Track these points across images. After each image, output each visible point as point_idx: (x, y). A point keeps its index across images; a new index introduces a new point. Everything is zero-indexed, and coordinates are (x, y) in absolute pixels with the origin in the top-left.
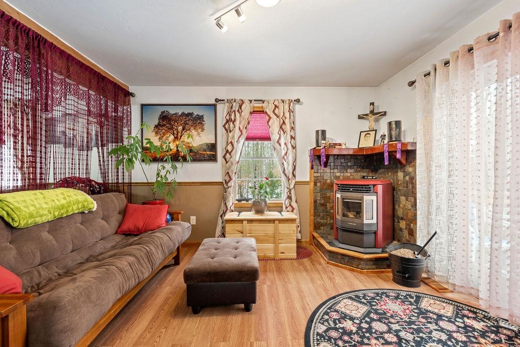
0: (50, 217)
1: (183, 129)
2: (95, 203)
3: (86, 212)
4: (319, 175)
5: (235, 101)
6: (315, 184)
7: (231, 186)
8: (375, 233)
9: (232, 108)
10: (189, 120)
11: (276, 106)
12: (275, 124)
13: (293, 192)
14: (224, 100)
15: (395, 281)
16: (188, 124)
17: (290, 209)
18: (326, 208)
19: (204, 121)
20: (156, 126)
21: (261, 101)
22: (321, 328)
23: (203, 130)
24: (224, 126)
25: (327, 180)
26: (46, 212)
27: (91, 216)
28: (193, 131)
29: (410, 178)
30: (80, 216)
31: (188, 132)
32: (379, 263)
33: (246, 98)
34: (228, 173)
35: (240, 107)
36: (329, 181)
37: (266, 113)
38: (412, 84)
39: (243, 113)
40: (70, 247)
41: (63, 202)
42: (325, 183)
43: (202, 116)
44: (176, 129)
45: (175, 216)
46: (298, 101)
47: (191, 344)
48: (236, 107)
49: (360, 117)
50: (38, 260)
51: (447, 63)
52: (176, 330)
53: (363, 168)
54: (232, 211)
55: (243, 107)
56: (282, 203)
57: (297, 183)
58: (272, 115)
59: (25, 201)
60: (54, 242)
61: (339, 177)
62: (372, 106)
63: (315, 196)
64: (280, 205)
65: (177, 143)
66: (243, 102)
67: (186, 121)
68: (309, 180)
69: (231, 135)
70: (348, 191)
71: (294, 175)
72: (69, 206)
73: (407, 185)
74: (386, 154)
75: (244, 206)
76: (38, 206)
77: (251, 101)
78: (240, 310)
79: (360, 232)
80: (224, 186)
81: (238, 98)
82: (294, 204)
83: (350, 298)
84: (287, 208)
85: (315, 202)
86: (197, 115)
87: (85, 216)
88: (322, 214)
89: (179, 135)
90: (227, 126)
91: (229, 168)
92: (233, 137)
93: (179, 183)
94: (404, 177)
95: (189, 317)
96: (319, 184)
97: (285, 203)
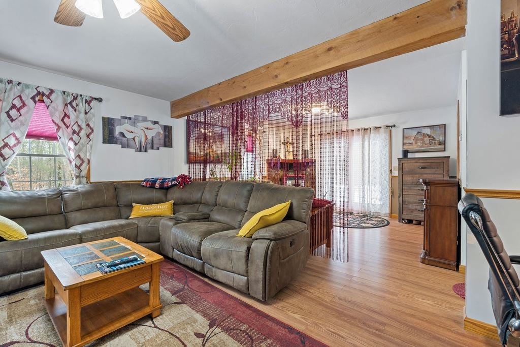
6: (269, 177)
38: (312, 136)
62: (288, 139)
68: (266, 175)
74: (305, 163)
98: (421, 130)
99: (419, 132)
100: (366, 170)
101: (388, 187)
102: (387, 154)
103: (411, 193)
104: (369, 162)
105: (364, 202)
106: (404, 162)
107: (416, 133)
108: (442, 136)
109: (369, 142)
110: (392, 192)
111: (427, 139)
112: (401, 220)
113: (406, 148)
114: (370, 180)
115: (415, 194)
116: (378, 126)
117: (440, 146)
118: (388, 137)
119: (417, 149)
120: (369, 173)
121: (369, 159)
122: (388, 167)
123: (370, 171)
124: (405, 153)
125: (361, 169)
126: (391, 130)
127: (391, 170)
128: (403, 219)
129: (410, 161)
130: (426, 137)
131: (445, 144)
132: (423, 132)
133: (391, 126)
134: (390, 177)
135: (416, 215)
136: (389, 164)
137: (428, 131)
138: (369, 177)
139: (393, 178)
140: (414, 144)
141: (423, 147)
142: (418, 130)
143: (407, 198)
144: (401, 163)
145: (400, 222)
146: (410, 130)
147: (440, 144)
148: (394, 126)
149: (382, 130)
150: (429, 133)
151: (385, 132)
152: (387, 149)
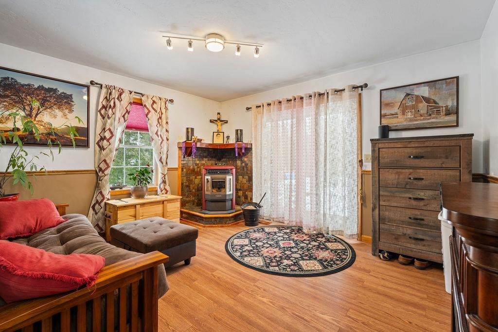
1: (41, 106)
4: (185, 162)
5: (114, 88)
6: (182, 170)
7: (108, 174)
8: (232, 200)
9: (110, 94)
10: (51, 97)
11: (154, 102)
12: (153, 117)
13: (166, 177)
14: (101, 85)
15: (247, 225)
16: (48, 101)
17: (164, 192)
18: (190, 188)
19: (72, 102)
21: (141, 94)
22: (238, 254)
23: (71, 111)
24: (99, 111)
25: (190, 166)
28: (57, 111)
29: (245, 165)
31: (48, 110)
32: (236, 218)
33: (127, 88)
34: (105, 160)
35: (120, 95)
36: (191, 167)
37: (145, 106)
38: (248, 109)
39: (122, 102)
42: (189, 169)
43: (71, 95)
44: (29, 105)
45: (60, 210)
46: (171, 101)
48: (115, 94)
49: (211, 121)
51: (269, 105)
53: (212, 157)
55: (123, 96)
56: (157, 188)
57: (169, 169)
58: (151, 109)
61: (198, 164)
62: (219, 115)
63: (182, 180)
64: (154, 190)
66: (123, 92)
67: (46, 97)
68: (177, 167)
69: (109, 121)
70: (217, 173)
71: (167, 163)
73: (243, 169)
74: (236, 150)
75: (117, 193)
77: (131, 92)
79: (223, 201)
80: (97, 174)
81: (118, 85)
82: (168, 188)
83: (236, 238)
84: (162, 191)
85: (182, 184)
86: (63, 93)
88: (187, 194)
89: (34, 112)
90: (103, 112)
94: (241, 164)
96: (185, 170)
97: (160, 188)
98: (413, 90)
99: (408, 95)
100: (322, 159)
101: (355, 188)
102: (355, 134)
103: (395, 204)
104: (326, 147)
105: (317, 213)
106: (381, 145)
107: (403, 96)
108: (453, 100)
109: (326, 114)
110: (363, 199)
111: (423, 107)
112: (377, 251)
113: (385, 122)
114: (328, 177)
115: (403, 205)
116: (341, 89)
117: (448, 118)
118: (355, 106)
119: (405, 123)
120: (325, 165)
121: (326, 141)
122: (356, 156)
123: (328, 161)
124: (385, 131)
125: (314, 158)
126: (360, 95)
127: (361, 161)
128: (380, 251)
129: (392, 145)
130: (421, 102)
131: (457, 113)
132: (415, 94)
133: (361, 87)
134: (360, 173)
135: (404, 244)
136: (358, 150)
137: (425, 91)
138: (325, 172)
139: (363, 174)
140: (400, 116)
141: (417, 120)
142: (408, 90)
143: (387, 213)
144: (377, 149)
145: (374, 255)
146: (393, 91)
147: (448, 113)
148: (366, 85)
149: (346, 94)
150: (426, 95)
151: (351, 97)
152: (355, 124)
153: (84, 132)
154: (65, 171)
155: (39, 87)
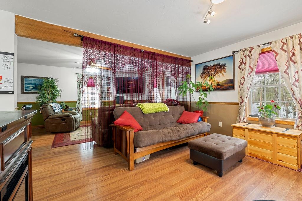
0: (153, 112)
1: (215, 73)
2: (168, 109)
3: (165, 112)
5: (246, 49)
7: (243, 106)
9: (244, 54)
11: (284, 44)
12: (283, 58)
14: (238, 51)
16: (217, 70)
19: (226, 67)
20: (202, 74)
21: (269, 43)
23: (225, 72)
24: (239, 67)
26: (152, 110)
27: (167, 114)
28: (220, 73)
30: (163, 113)
31: (217, 74)
33: (254, 45)
34: (241, 97)
35: (250, 52)
37: (274, 51)
39: (252, 56)
40: (158, 123)
41: (157, 107)
43: (225, 64)
44: (211, 74)
45: (204, 119)
47: (183, 172)
48: (247, 53)
50: (148, 124)
52: (182, 165)
54: (245, 122)
55: (252, 52)
56: (294, 122)
58: (280, 51)
59: (147, 106)
60: (154, 120)
64: (291, 124)
65: (212, 81)
66: (252, 48)
67: (216, 69)
69: (243, 72)
72: (159, 109)
75: (255, 120)
76: (150, 108)
77: (259, 46)
78: (215, 173)
80: (238, 105)
81: (248, 46)
84: (297, 127)
86: (222, 64)
87: (165, 113)
89: (213, 76)
90: (241, 67)
91: (242, 94)
92: (245, 74)
93: (209, 102)
95: (191, 164)
97: (296, 123)
153: (232, 81)
154: (224, 103)
155: (214, 65)
